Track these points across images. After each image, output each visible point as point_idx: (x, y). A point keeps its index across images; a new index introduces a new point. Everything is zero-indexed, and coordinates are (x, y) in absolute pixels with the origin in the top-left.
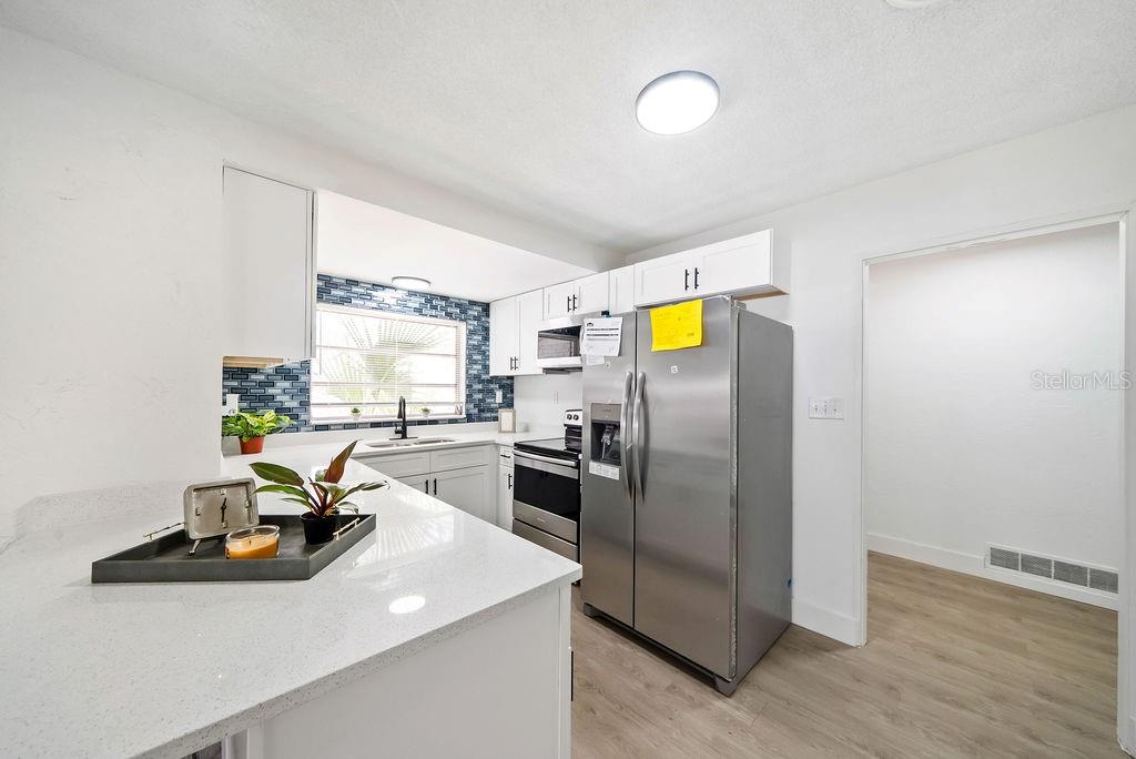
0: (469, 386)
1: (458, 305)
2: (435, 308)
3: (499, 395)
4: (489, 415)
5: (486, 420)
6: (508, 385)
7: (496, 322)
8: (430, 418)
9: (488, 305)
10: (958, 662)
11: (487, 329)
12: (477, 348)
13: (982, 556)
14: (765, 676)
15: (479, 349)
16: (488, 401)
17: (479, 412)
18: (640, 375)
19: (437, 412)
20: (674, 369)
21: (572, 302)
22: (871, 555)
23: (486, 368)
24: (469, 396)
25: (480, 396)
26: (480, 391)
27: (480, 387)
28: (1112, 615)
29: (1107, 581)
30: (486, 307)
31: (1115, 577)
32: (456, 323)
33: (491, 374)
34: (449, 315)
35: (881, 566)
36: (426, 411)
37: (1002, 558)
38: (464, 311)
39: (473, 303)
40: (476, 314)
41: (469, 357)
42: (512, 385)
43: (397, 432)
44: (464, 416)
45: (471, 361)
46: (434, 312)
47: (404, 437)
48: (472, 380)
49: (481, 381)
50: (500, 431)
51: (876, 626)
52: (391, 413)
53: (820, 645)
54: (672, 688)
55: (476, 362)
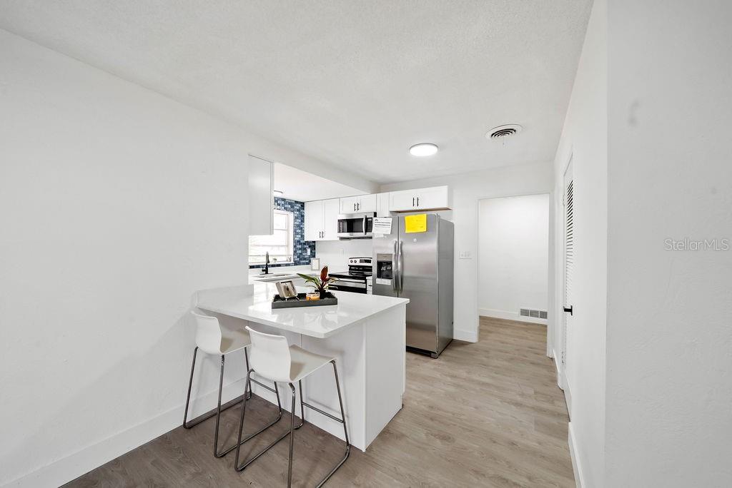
0: (295, 246)
1: (290, 204)
2: (279, 205)
3: (309, 250)
4: (304, 261)
5: (304, 264)
6: (312, 245)
7: (308, 212)
8: (277, 263)
9: (303, 203)
10: (507, 343)
11: (303, 216)
12: (298, 226)
13: (518, 312)
14: (447, 353)
15: (299, 228)
16: (304, 254)
17: (300, 260)
18: (400, 243)
19: (281, 260)
20: (415, 240)
21: (357, 206)
22: (480, 317)
23: (303, 237)
24: (295, 252)
25: (300, 252)
26: (300, 249)
27: (300, 247)
28: (546, 326)
29: (544, 315)
30: (303, 205)
31: (546, 313)
32: (288, 213)
33: (305, 240)
34: (286, 209)
35: (484, 320)
36: (275, 259)
37: (524, 312)
38: (292, 207)
39: (296, 202)
40: (298, 207)
41: (295, 231)
42: (314, 246)
43: (263, 271)
44: (292, 262)
45: (296, 233)
46: (279, 207)
47: (267, 273)
48: (297, 242)
49: (300, 244)
50: (312, 270)
51: (481, 337)
52: (263, 261)
53: (463, 344)
54: (416, 359)
55: (298, 234)
